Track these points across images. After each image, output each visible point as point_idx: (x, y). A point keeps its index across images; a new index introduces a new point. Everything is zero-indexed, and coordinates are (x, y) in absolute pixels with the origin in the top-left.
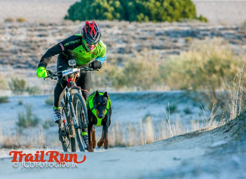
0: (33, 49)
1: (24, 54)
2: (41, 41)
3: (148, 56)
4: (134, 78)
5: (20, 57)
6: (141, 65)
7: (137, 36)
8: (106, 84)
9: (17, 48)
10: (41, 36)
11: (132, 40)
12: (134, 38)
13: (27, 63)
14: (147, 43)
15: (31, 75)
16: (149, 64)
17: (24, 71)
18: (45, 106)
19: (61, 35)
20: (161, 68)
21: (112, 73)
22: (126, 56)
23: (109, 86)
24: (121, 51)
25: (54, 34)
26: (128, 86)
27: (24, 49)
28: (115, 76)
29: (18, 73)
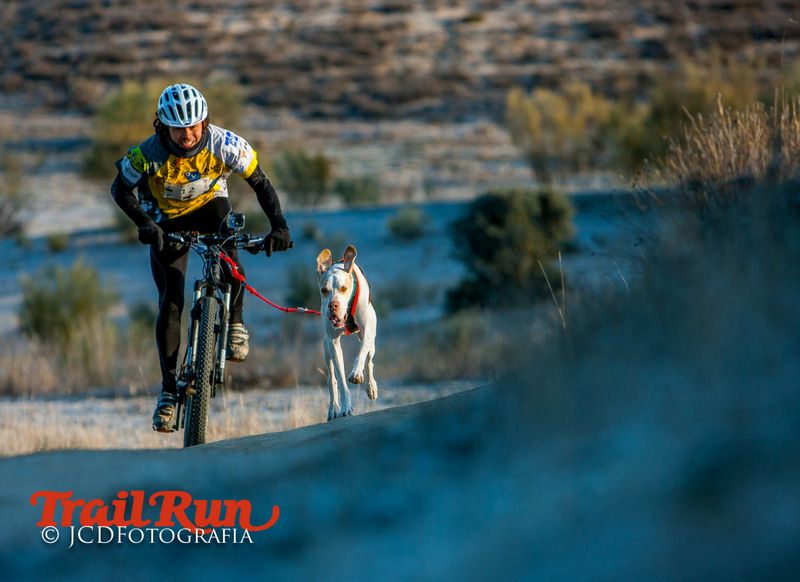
0: (364, 54)
1: (334, 72)
2: (389, 28)
5: (321, 81)
9: (312, 51)
10: (387, 10)
13: (343, 99)
15: (356, 140)
17: (334, 127)
18: (387, 242)
19: (454, 4)
22: (650, 67)
23: (603, 169)
24: (650, 50)
25: (430, 4)
27: (334, 54)
28: (621, 133)
29: (314, 134)
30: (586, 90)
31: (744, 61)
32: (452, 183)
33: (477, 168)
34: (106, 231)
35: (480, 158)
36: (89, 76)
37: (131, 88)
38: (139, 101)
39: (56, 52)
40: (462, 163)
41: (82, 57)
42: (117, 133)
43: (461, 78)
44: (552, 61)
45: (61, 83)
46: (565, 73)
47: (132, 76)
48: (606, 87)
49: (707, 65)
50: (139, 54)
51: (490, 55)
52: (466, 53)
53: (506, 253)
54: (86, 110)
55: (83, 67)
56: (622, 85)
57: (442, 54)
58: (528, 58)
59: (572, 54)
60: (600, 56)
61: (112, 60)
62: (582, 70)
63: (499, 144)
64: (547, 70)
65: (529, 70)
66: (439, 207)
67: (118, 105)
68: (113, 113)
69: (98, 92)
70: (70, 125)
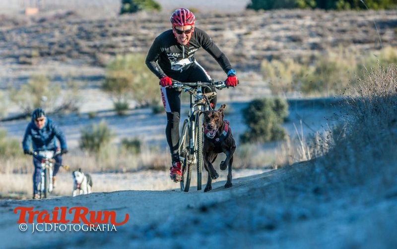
2: (216, 36)
3: (344, 52)
4: (327, 81)
6: (334, 64)
7: (335, 28)
8: (293, 88)
10: (216, 30)
11: (328, 33)
12: (331, 30)
14: (346, 37)
16: (345, 63)
19: (240, 28)
20: (360, 67)
21: (301, 75)
22: (316, 53)
23: (297, 91)
24: (314, 46)
25: (232, 28)
26: (319, 91)
28: (304, 77)
30: (291, 61)
31: (351, 51)
32: (239, 95)
33: (249, 89)
34: (110, 111)
35: (250, 86)
36: (104, 53)
37: (119, 57)
38: (123, 63)
39: (91, 44)
40: (243, 88)
41: (101, 46)
42: (115, 74)
43: (243, 56)
44: (277, 50)
45: (93, 56)
46: (282, 54)
47: (120, 53)
48: (298, 60)
49: (338, 52)
50: (122, 45)
51: (254, 48)
52: (245, 46)
53: (262, 121)
54: (102, 66)
55: (102, 49)
56: (304, 60)
57: (236, 47)
58: (268, 49)
59: (285, 48)
60: (295, 48)
61: (112, 47)
62: (288, 53)
63: (257, 80)
64: (275, 53)
65: (269, 53)
66: (235, 104)
67: (114, 63)
68: (113, 67)
69: (106, 59)
70: (97, 71)
